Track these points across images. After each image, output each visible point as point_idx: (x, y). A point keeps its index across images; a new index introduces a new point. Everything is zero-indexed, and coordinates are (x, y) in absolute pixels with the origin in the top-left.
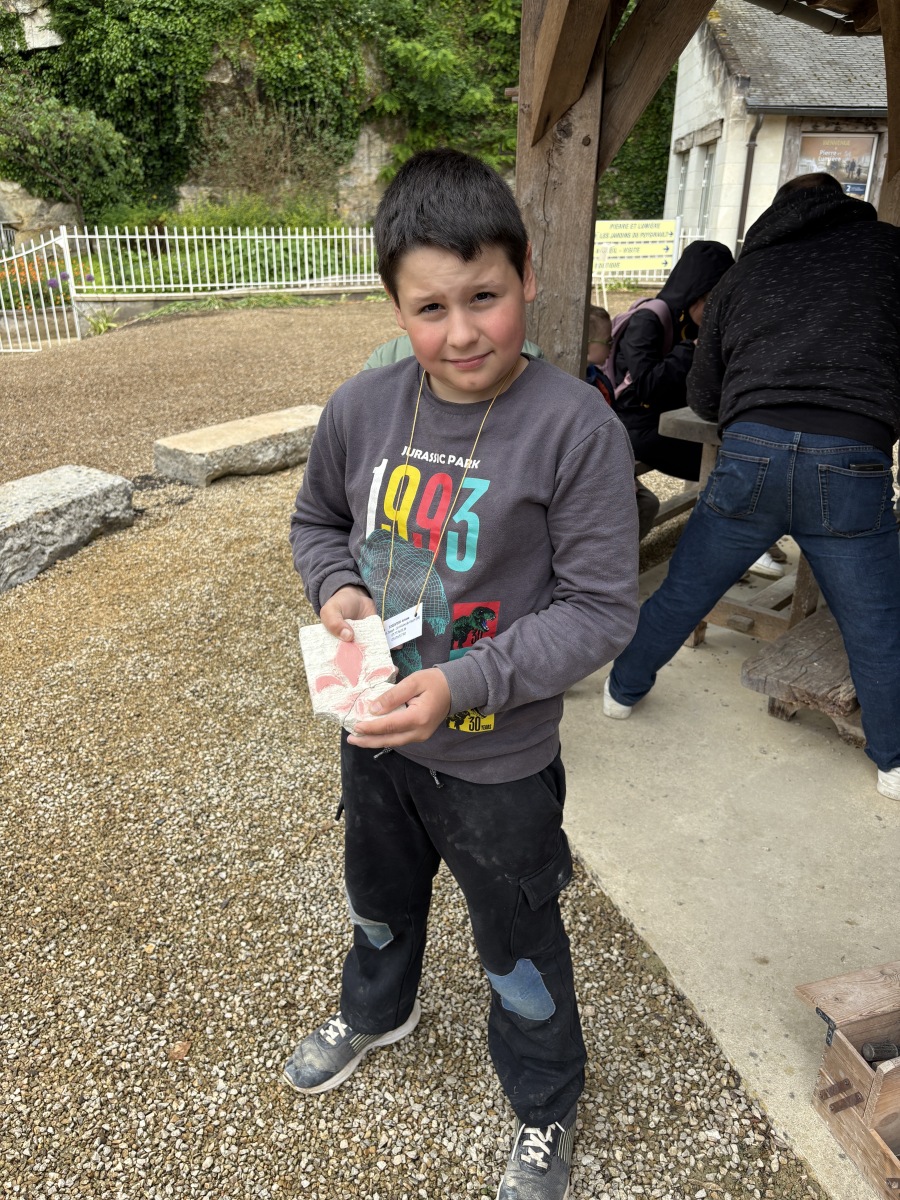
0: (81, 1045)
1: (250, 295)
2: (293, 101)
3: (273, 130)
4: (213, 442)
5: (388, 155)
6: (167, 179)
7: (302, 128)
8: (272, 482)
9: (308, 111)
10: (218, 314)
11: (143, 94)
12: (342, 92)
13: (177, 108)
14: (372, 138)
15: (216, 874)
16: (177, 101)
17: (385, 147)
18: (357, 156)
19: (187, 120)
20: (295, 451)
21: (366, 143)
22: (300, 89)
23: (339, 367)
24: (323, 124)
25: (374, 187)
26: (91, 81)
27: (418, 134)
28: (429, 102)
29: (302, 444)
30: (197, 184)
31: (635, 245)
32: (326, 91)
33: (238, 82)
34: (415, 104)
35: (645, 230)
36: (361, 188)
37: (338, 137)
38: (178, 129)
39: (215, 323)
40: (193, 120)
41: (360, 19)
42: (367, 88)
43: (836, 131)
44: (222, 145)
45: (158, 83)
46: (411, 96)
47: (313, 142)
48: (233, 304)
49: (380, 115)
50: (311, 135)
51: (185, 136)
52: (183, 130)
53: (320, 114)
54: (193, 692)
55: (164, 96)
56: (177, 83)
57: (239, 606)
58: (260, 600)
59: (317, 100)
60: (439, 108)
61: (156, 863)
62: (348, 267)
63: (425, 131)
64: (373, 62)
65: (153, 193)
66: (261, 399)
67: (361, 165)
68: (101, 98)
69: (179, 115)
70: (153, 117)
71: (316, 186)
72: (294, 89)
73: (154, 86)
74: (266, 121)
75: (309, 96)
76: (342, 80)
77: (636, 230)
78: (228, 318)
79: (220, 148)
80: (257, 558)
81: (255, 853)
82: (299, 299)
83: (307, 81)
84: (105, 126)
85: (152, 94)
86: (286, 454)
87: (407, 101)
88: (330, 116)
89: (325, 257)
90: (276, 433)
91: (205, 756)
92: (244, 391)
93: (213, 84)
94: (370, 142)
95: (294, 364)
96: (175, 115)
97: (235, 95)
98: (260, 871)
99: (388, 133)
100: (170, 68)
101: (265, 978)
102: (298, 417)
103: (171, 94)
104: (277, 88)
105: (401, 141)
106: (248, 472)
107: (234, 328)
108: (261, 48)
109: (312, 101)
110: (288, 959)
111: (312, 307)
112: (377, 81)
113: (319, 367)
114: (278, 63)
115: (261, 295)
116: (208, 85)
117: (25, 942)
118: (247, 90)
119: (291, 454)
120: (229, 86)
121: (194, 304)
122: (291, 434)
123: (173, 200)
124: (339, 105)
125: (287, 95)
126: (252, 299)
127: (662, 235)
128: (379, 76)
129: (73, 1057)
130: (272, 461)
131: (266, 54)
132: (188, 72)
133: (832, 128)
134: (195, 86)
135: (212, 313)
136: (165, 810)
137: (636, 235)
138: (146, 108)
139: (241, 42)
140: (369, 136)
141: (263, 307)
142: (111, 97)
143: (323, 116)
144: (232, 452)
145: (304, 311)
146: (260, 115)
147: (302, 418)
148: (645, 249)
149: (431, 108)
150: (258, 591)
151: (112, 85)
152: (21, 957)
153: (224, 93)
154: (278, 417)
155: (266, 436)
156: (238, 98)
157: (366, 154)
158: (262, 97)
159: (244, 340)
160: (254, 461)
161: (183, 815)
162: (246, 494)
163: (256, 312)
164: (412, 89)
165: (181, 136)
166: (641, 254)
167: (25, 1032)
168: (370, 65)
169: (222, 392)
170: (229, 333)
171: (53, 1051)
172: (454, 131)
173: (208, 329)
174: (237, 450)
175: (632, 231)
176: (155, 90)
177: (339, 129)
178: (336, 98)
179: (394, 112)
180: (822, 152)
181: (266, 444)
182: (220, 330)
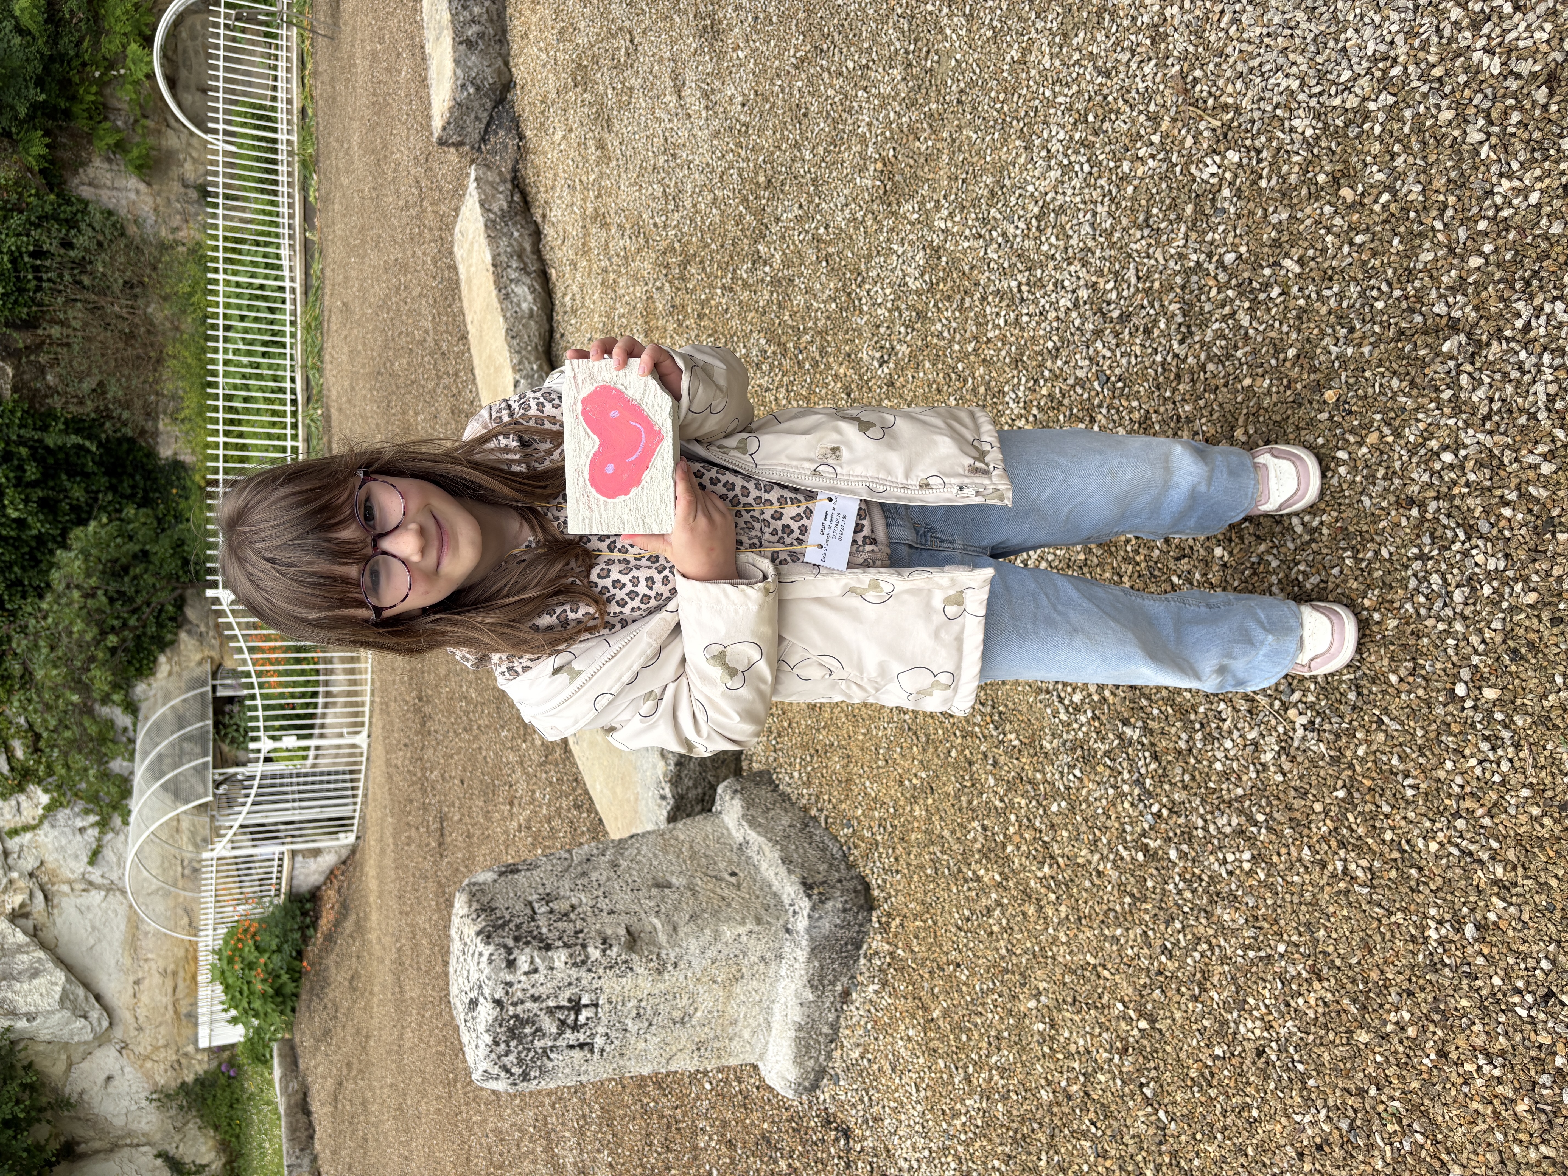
0: (1516, 451)
1: (304, 367)
2: (34, 283)
3: (76, 315)
4: (498, 369)
5: (109, 160)
6: (150, 472)
7: (72, 275)
8: (565, 295)
9: (47, 263)
10: (328, 410)
11: (34, 484)
12: (21, 212)
13: (50, 442)
14: (86, 180)
15: (1225, 269)
16: (40, 441)
19: (66, 432)
20: (520, 257)
21: (92, 190)
22: (16, 270)
23: (404, 221)
24: (67, 245)
26: (17, 548)
27: (77, 109)
28: (31, 85)
29: (510, 245)
30: (156, 433)
32: (19, 235)
34: (34, 107)
36: (157, 206)
37: (83, 226)
38: (80, 447)
39: (340, 410)
40: (66, 423)
42: (12, 174)
44: (100, 389)
45: (16, 462)
46: (23, 111)
47: (91, 262)
48: (315, 391)
49: (52, 162)
50: (82, 265)
51: (89, 438)
52: (80, 440)
53: (50, 245)
54: (882, 363)
55: (34, 456)
56: (15, 438)
57: (750, 316)
58: (746, 285)
59: (31, 248)
60: (39, 71)
61: (1178, 377)
62: (269, 234)
63: (74, 98)
65: (169, 493)
66: (444, 328)
67: (124, 202)
68: (40, 539)
69: (60, 442)
70: (64, 477)
71: (155, 269)
72: (18, 278)
73: (21, 468)
74: (62, 323)
75: (26, 259)
78: (334, 394)
79: (104, 393)
80: (678, 301)
81: (1199, 210)
82: (311, 298)
84: (78, 538)
85: (32, 472)
86: (524, 270)
87: (30, 118)
88: (54, 233)
89: (254, 264)
90: (491, 278)
91: (996, 326)
92: (432, 354)
93: (15, 389)
94: (90, 184)
95: (398, 289)
96: (60, 448)
97: (29, 362)
98: (1239, 194)
99: (78, 156)
101: (1475, 137)
102: (470, 251)
103: (31, 448)
104: (16, 302)
105: (89, 137)
106: (547, 327)
107: (346, 384)
109: (34, 255)
110: (1445, 103)
111: (322, 279)
113: (404, 251)
115: (305, 351)
116: (16, 396)
117: (1275, 564)
118: (21, 345)
119: (525, 264)
120: (16, 368)
121: (315, 442)
122: (494, 258)
123: (177, 465)
124: (39, 218)
125: (25, 290)
126: (310, 363)
129: (1539, 460)
130: (533, 291)
134: (19, 414)
135: (327, 417)
136: (1080, 374)
138: (51, 484)
140: (82, 183)
141: (321, 349)
142: (37, 526)
143: (55, 242)
144: (515, 342)
145: (327, 291)
146: (55, 331)
147: (472, 244)
149: (40, 83)
150: (731, 289)
151: (21, 523)
152: (1302, 567)
153: (26, 377)
154: (469, 281)
155: (494, 293)
156: (32, 358)
157: (109, 193)
158: (30, 324)
159: (364, 366)
160: (531, 315)
161: (1099, 345)
162: (578, 330)
163: (327, 358)
164: (12, 108)
165: (87, 444)
167: (1457, 546)
169: (431, 385)
170: (353, 389)
171: (1513, 496)
172: (72, 53)
173: (347, 417)
174: (512, 334)
176: (28, 468)
177: (71, 223)
178: (28, 220)
179: (47, 140)
181: (507, 294)
182: (349, 401)
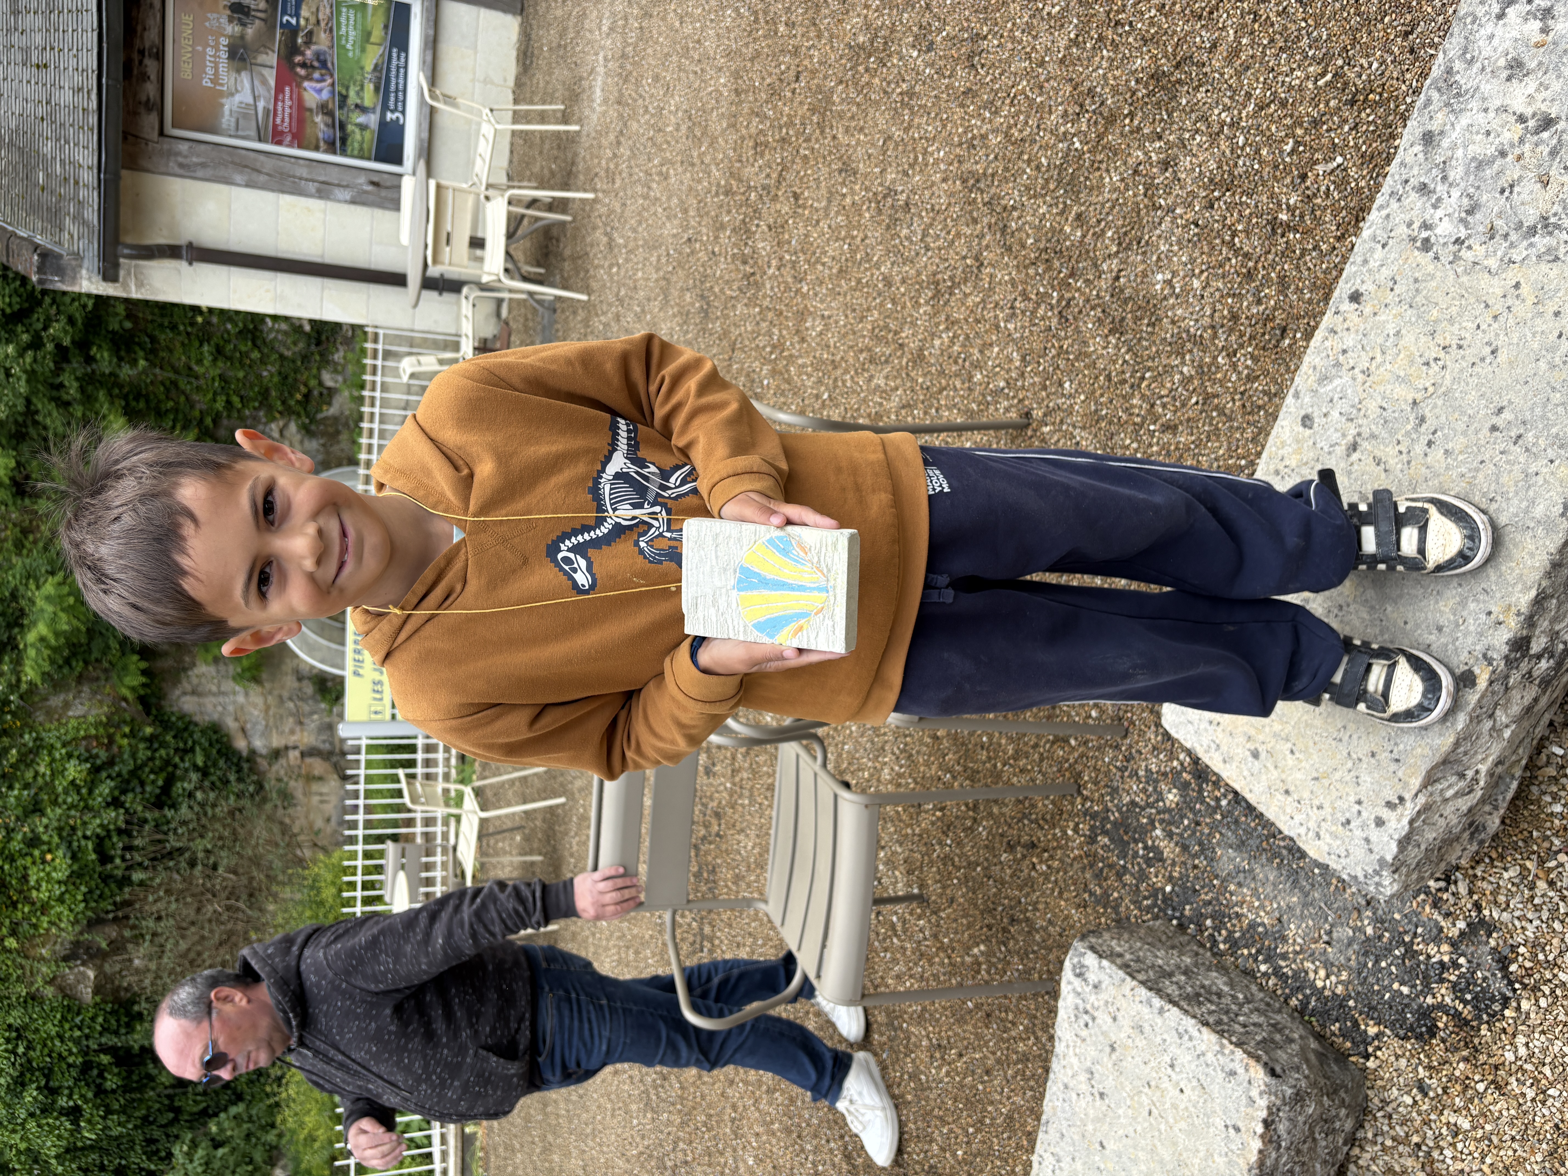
11: (113, 1093)
13: (135, 1045)
14: (188, 687)
16: (123, 1047)
18: (216, 717)
21: (195, 699)
25: (268, 685)
33: (92, 957)
42: (104, 712)
43: (160, 56)
45: (95, 1074)
49: (150, 687)
55: (115, 1063)
64: (62, 697)
67: (231, 708)
73: (101, 1076)
76: (90, 772)
83: (90, 846)
85: (112, 1082)
93: (97, 991)
94: (194, 693)
100: (71, 1060)
103: (113, 1054)
104: (101, 896)
108: (35, 926)
112: (94, 693)
114: (61, 900)
116: (98, 999)
120: (97, 971)
128: (86, 689)
131: (45, 919)
132: (77, 1033)
133: (151, 65)
134: (100, 1020)
139: (26, 957)
140: (185, 693)
157: (213, 699)
168: (67, 705)
176: (107, 1076)
180: (206, 83)
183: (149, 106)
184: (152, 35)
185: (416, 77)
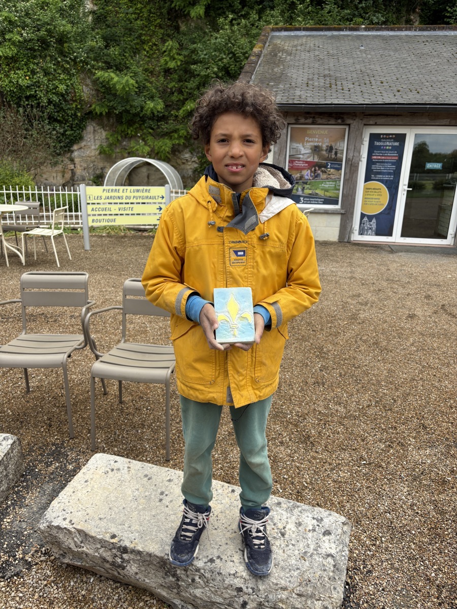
5: (106, 139)
17: (104, 134)
18: (86, 138)
25: (99, 157)
27: (124, 127)
28: (123, 108)
31: (130, 205)
32: (49, 99)
35: (137, 194)
36: (90, 157)
41: (76, 57)
42: (85, 98)
43: (313, 123)
49: (96, 116)
59: (41, 104)
60: (132, 112)
63: (129, 125)
64: (90, 84)
67: (89, 144)
75: (36, 102)
76: (62, 93)
77: (128, 194)
83: (32, 93)
99: (106, 126)
105: (114, 131)
112: (92, 95)
127: (154, 198)
128: (94, 92)
133: (310, 121)
137: (127, 197)
148: (138, 209)
164: (114, 100)
166: (134, 212)
168: (87, 85)
172: (146, 125)
175: (125, 195)
179: (105, 113)
180: (306, 139)
183: (297, 120)
184: (320, 121)
185: (312, 207)
